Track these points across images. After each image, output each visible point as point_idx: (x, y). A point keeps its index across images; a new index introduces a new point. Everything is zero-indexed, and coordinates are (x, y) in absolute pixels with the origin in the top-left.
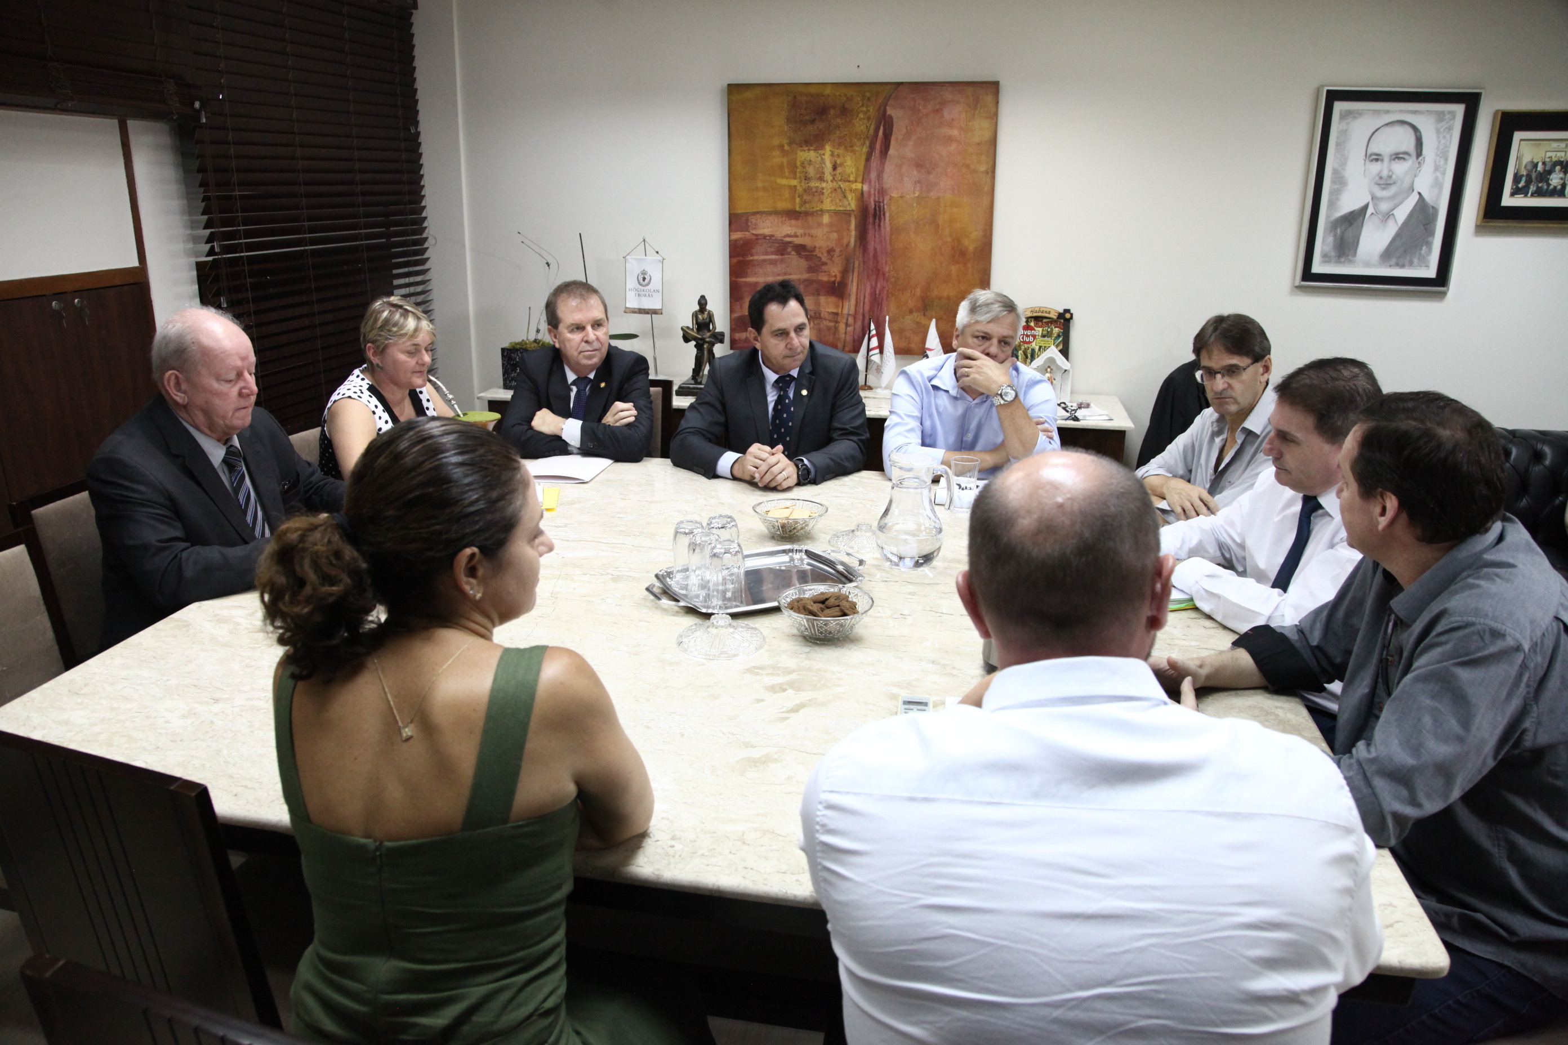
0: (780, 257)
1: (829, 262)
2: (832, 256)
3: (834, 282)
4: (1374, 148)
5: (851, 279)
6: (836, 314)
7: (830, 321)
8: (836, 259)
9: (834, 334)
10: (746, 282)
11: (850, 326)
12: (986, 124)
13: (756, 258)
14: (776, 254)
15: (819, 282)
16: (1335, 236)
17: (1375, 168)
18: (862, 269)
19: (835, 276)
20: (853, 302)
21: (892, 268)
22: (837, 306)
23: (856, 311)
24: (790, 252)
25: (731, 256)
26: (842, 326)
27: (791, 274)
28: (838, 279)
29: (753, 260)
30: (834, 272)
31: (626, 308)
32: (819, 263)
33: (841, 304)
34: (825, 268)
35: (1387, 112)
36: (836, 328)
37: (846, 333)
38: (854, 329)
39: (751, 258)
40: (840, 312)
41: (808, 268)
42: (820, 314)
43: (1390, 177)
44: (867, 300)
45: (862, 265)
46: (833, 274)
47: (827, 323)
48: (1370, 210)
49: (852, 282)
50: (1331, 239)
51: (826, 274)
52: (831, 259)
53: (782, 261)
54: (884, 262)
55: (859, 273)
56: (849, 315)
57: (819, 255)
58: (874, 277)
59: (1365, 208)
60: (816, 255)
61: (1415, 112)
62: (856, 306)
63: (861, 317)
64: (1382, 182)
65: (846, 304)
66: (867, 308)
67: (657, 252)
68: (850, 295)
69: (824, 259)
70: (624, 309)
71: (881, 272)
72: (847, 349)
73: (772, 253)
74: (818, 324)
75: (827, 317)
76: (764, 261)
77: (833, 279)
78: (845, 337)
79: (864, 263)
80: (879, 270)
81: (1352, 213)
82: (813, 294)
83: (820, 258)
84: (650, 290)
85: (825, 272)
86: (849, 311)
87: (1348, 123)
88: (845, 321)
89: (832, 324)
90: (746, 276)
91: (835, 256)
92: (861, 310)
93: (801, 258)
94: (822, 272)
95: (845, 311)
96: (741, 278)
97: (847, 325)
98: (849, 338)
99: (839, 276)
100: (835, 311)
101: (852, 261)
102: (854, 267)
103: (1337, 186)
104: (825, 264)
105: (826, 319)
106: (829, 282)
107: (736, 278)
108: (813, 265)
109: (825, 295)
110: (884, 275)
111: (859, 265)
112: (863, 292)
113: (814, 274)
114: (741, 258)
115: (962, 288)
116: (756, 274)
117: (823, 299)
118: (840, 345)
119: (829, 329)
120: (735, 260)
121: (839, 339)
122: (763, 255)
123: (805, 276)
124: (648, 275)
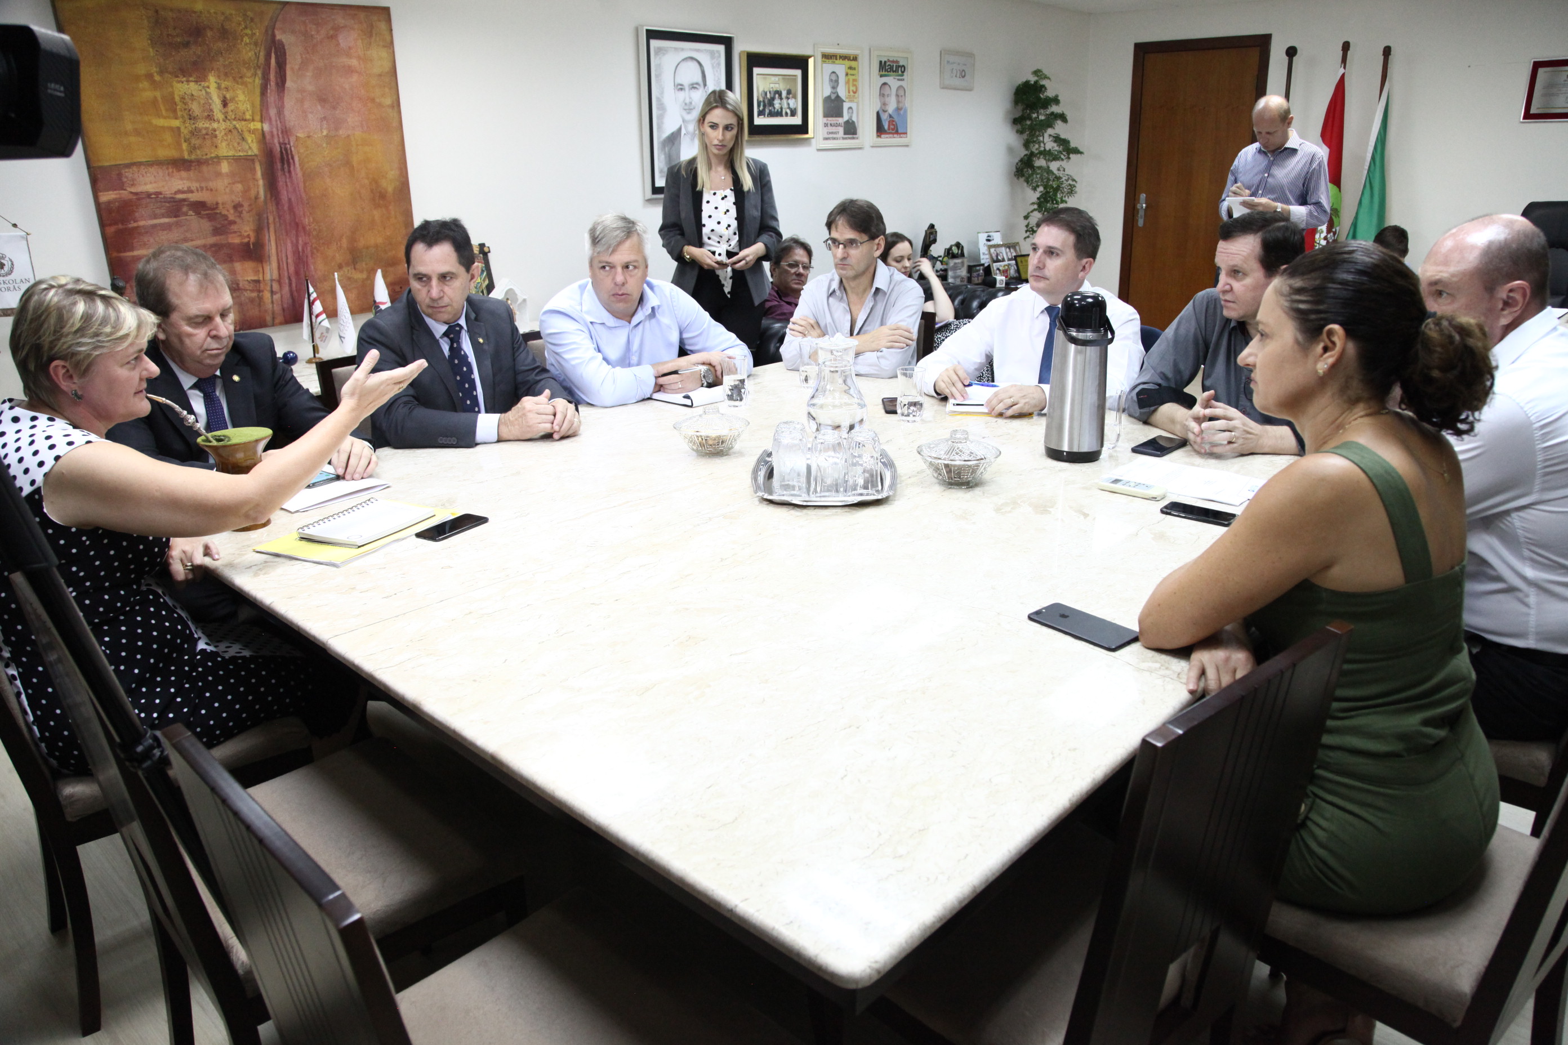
0: (173, 220)
1: (238, 220)
2: (241, 213)
3: (248, 244)
4: (678, 81)
5: (267, 237)
6: (258, 282)
7: (252, 291)
8: (245, 214)
9: (260, 305)
10: (133, 257)
11: (276, 293)
12: (384, 54)
13: (142, 223)
14: (169, 217)
15: (229, 246)
16: (665, 154)
17: (681, 95)
18: (278, 225)
19: (248, 236)
20: (274, 264)
21: (311, 220)
22: (257, 272)
23: (280, 275)
24: (187, 212)
25: (103, 225)
26: (267, 295)
27: (192, 240)
28: (252, 240)
29: (138, 227)
30: (246, 231)
32: (226, 222)
33: (261, 269)
34: (234, 227)
35: (683, 50)
36: (261, 298)
37: (272, 302)
38: (282, 296)
39: (135, 225)
40: (261, 279)
41: (213, 230)
42: (238, 284)
43: (691, 103)
44: (290, 261)
45: (277, 220)
46: (246, 234)
47: (248, 294)
48: (683, 131)
49: (269, 241)
50: (663, 157)
51: (239, 234)
52: (240, 217)
53: (178, 225)
54: (302, 213)
55: (275, 232)
56: (272, 280)
57: (225, 212)
58: (294, 232)
59: (680, 129)
60: (220, 213)
61: (698, 50)
62: (279, 268)
63: (287, 281)
64: (686, 108)
65: (267, 269)
66: (292, 269)
67: (15, 225)
68: (269, 257)
69: (231, 218)
71: (300, 228)
72: (277, 321)
73: (163, 216)
74: (238, 297)
75: (247, 287)
76: (154, 226)
77: (246, 240)
78: (273, 307)
79: (280, 217)
80: (297, 225)
81: (673, 134)
82: (225, 262)
83: (225, 217)
84: (15, 281)
85: (235, 232)
86: (271, 275)
87: (660, 58)
88: (269, 288)
89: (254, 295)
90: (132, 249)
91: (244, 212)
92: (286, 274)
93: (201, 218)
94: (231, 233)
95: (268, 277)
96: (125, 251)
97: (272, 293)
98: (277, 308)
99: (252, 235)
100: (256, 278)
101: (265, 216)
102: (268, 223)
103: (661, 112)
104: (234, 222)
105: (246, 290)
106: (242, 244)
107: (119, 251)
108: (219, 226)
109: (240, 261)
110: (304, 228)
111: (274, 219)
112: (284, 251)
113: (222, 237)
114: (120, 226)
115: (388, 234)
116: (145, 244)
117: (238, 266)
118: (269, 319)
119: (252, 300)
120: (111, 230)
121: (266, 311)
122: (151, 219)
123: (212, 240)
124: (7, 259)
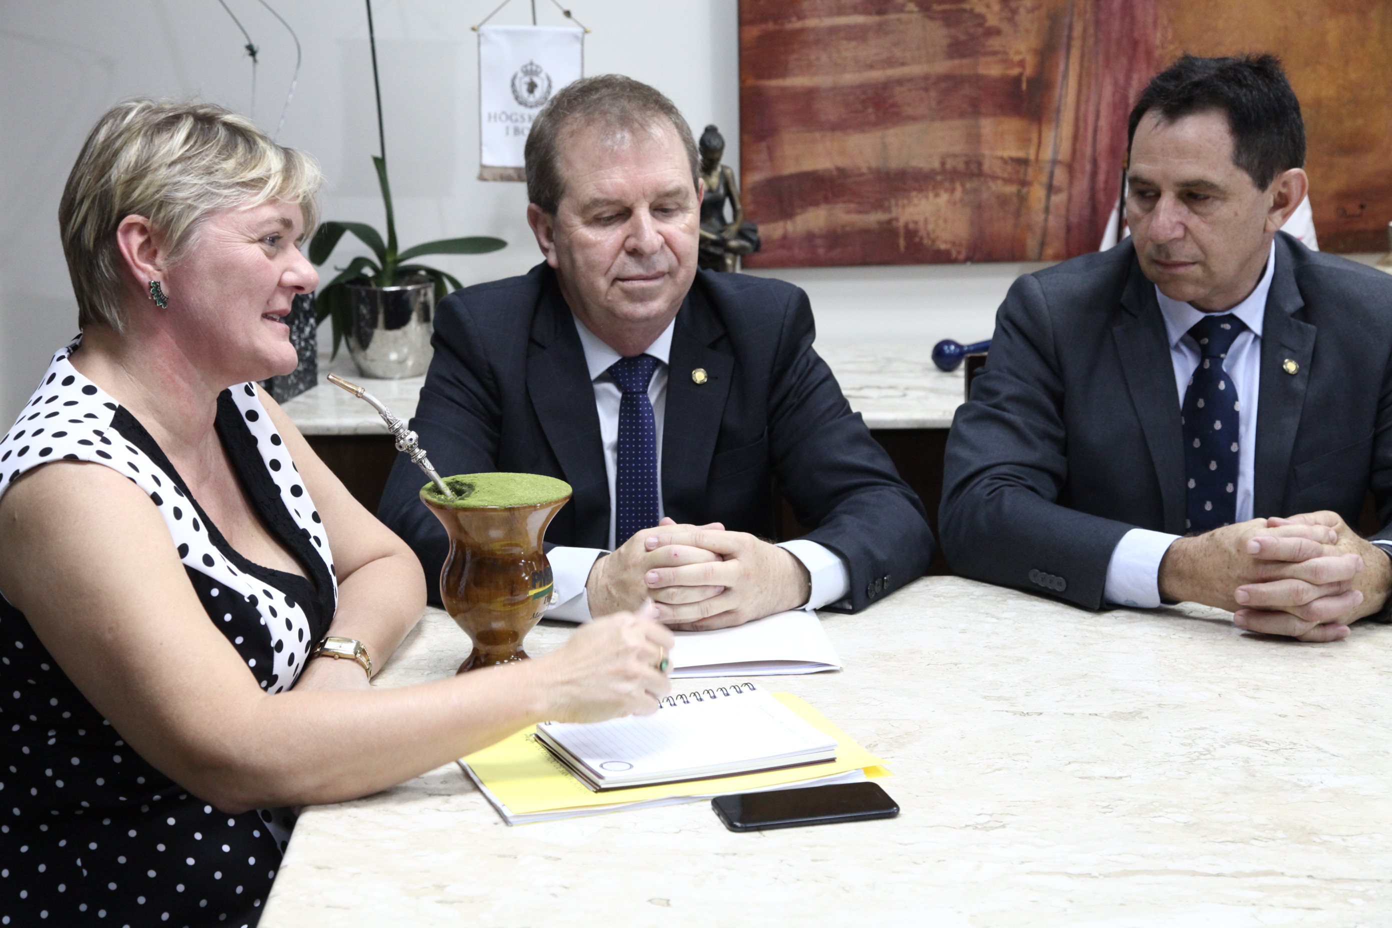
0: (876, 19)
1: (1005, 27)
2: (1014, 12)
3: (1017, 80)
5: (1062, 67)
6: (1023, 162)
7: (1006, 181)
8: (1024, 18)
9: (1018, 214)
10: (783, 89)
11: (1059, 190)
13: (811, 23)
14: (866, 12)
15: (977, 80)
18: (1091, 42)
19: (1022, 64)
20: (1066, 129)
21: (1170, 35)
22: (1024, 141)
23: (1074, 152)
24: (903, 5)
25: (742, 22)
26: (1037, 193)
27: (903, 64)
28: (1029, 71)
29: (802, 31)
30: (1018, 52)
31: (483, 167)
32: (980, 31)
33: (1034, 136)
34: (995, 43)
36: (1022, 199)
37: (1047, 210)
38: (1070, 200)
39: (796, 24)
40: (1032, 156)
41: (950, 46)
42: (980, 164)
44: (1103, 123)
45: (1091, 30)
46: (1017, 58)
47: (998, 187)
49: (1066, 75)
51: (999, 57)
52: (1011, 20)
53: (880, 29)
54: (1150, 19)
55: (1082, 56)
56: (1055, 162)
57: (980, 9)
58: (1124, 60)
60: (971, 11)
62: (1075, 137)
63: (1088, 167)
65: (1049, 136)
66: (1104, 140)
67: (568, 14)
68: (1058, 111)
69: (992, 21)
70: (476, 171)
71: (1141, 48)
72: (1050, 251)
73: (855, 10)
74: (975, 191)
75: (999, 172)
76: (834, 30)
77: (1015, 71)
78: (1046, 220)
79: (1097, 23)
80: (1135, 44)
82: (962, 115)
83: (981, 17)
85: (995, 53)
86: (1056, 151)
88: (1044, 178)
89: (1011, 189)
90: (784, 75)
91: (1022, 11)
92: (1088, 150)
93: (932, 18)
94: (985, 54)
95: (1047, 154)
96: (770, 77)
97: (1051, 189)
98: (1055, 223)
99: (1031, 61)
100: (1020, 154)
101: (1066, 21)
102: (1070, 37)
104: (995, 32)
105: (994, 178)
106: (1004, 79)
107: (760, 76)
108: (962, 37)
109: (994, 115)
110: (1149, 53)
111: (1085, 30)
112: (1093, 99)
113: (965, 61)
114: (771, 26)
115: (1353, 76)
116: (810, 65)
117: (987, 126)
118: (1032, 244)
119: (1003, 201)
120: (754, 31)
121: (1029, 227)
122: (831, 14)
123: (942, 66)
124: (543, 75)
